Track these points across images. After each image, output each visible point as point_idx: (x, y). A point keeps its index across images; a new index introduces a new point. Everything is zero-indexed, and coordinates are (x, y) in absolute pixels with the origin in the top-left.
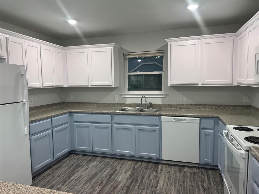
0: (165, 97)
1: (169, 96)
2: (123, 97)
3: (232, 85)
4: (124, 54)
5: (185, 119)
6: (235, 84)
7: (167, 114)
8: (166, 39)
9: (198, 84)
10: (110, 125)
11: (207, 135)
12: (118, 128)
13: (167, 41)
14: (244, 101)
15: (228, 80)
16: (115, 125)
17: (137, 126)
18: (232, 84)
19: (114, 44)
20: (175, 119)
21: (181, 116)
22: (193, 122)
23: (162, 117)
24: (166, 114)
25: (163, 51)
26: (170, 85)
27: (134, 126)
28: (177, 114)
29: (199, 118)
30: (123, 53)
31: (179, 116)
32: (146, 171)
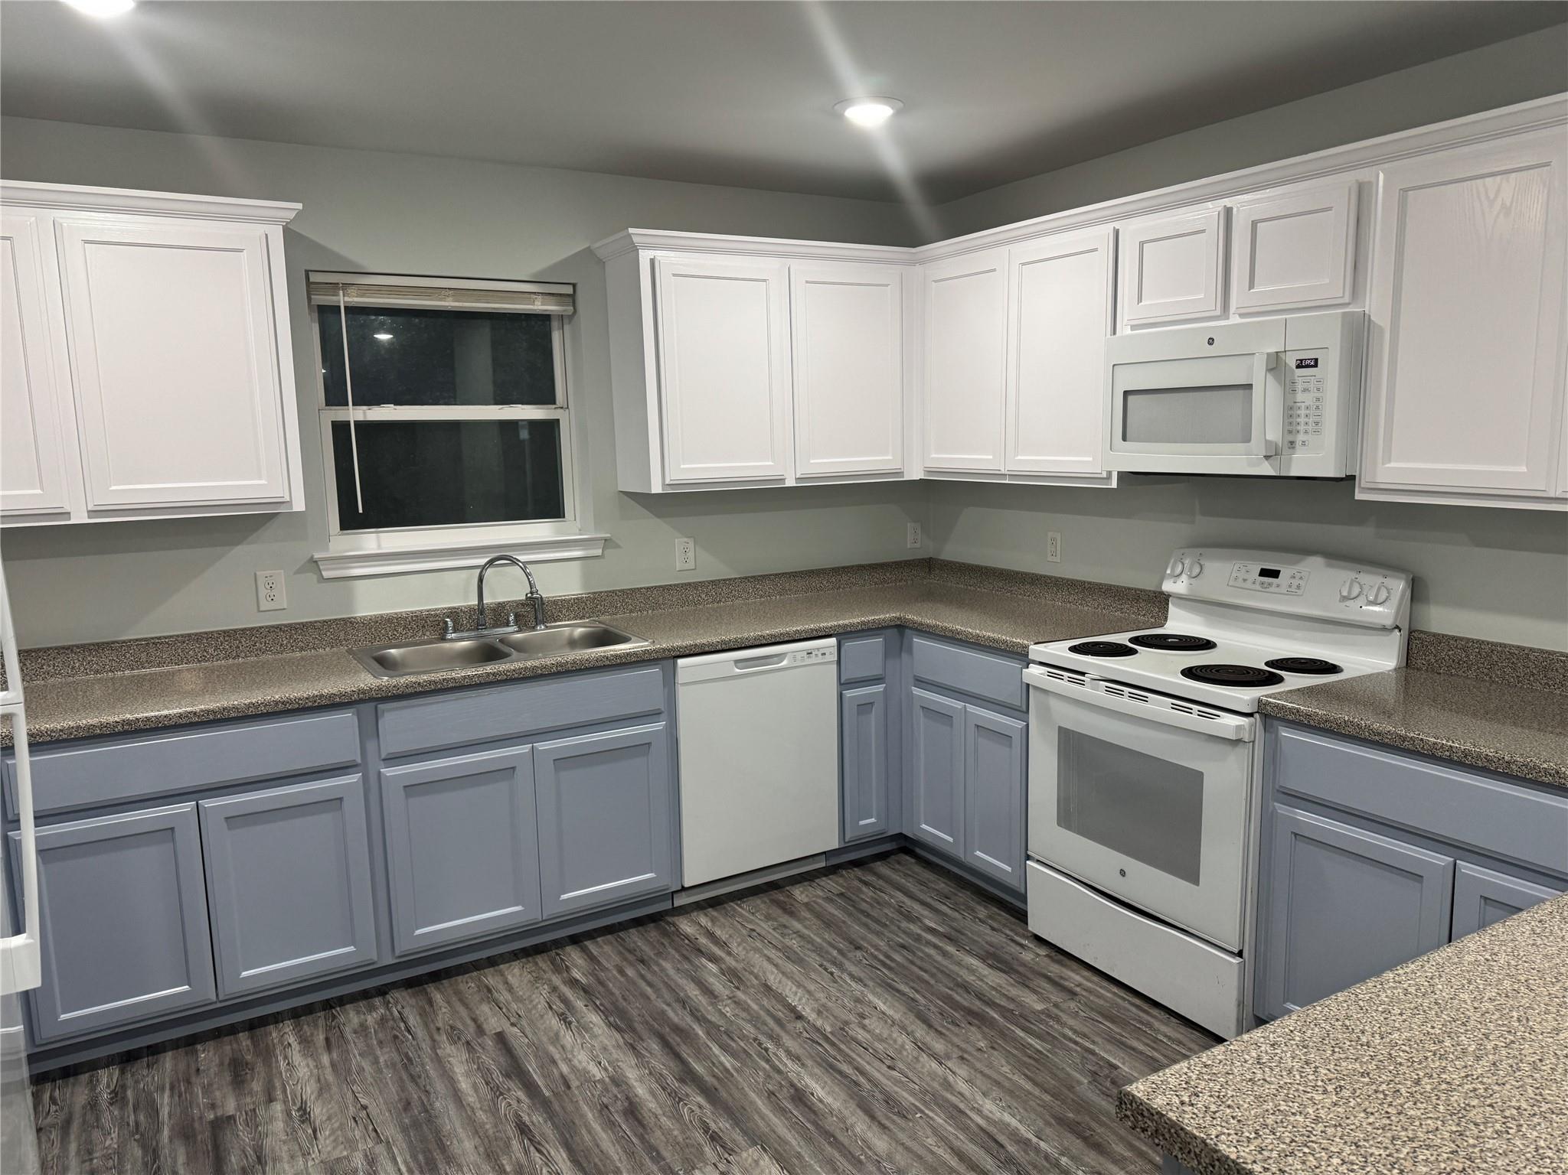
0: (599, 552)
1: (618, 546)
2: (326, 574)
3: (903, 477)
4: (314, 278)
5: (780, 656)
6: (915, 473)
7: (704, 641)
8: (631, 230)
9: (783, 480)
10: (354, 778)
11: (865, 707)
12: (412, 789)
13: (635, 239)
14: (911, 542)
15: (890, 458)
16: (389, 772)
17: (542, 746)
18: (901, 474)
19: (299, 206)
20: (737, 662)
21: (764, 642)
22: (813, 660)
23: (680, 662)
24: (698, 642)
25: (569, 290)
26: (664, 485)
27: (525, 749)
28: (746, 635)
29: (833, 641)
30: (307, 272)
31: (758, 643)
32: (654, 973)
